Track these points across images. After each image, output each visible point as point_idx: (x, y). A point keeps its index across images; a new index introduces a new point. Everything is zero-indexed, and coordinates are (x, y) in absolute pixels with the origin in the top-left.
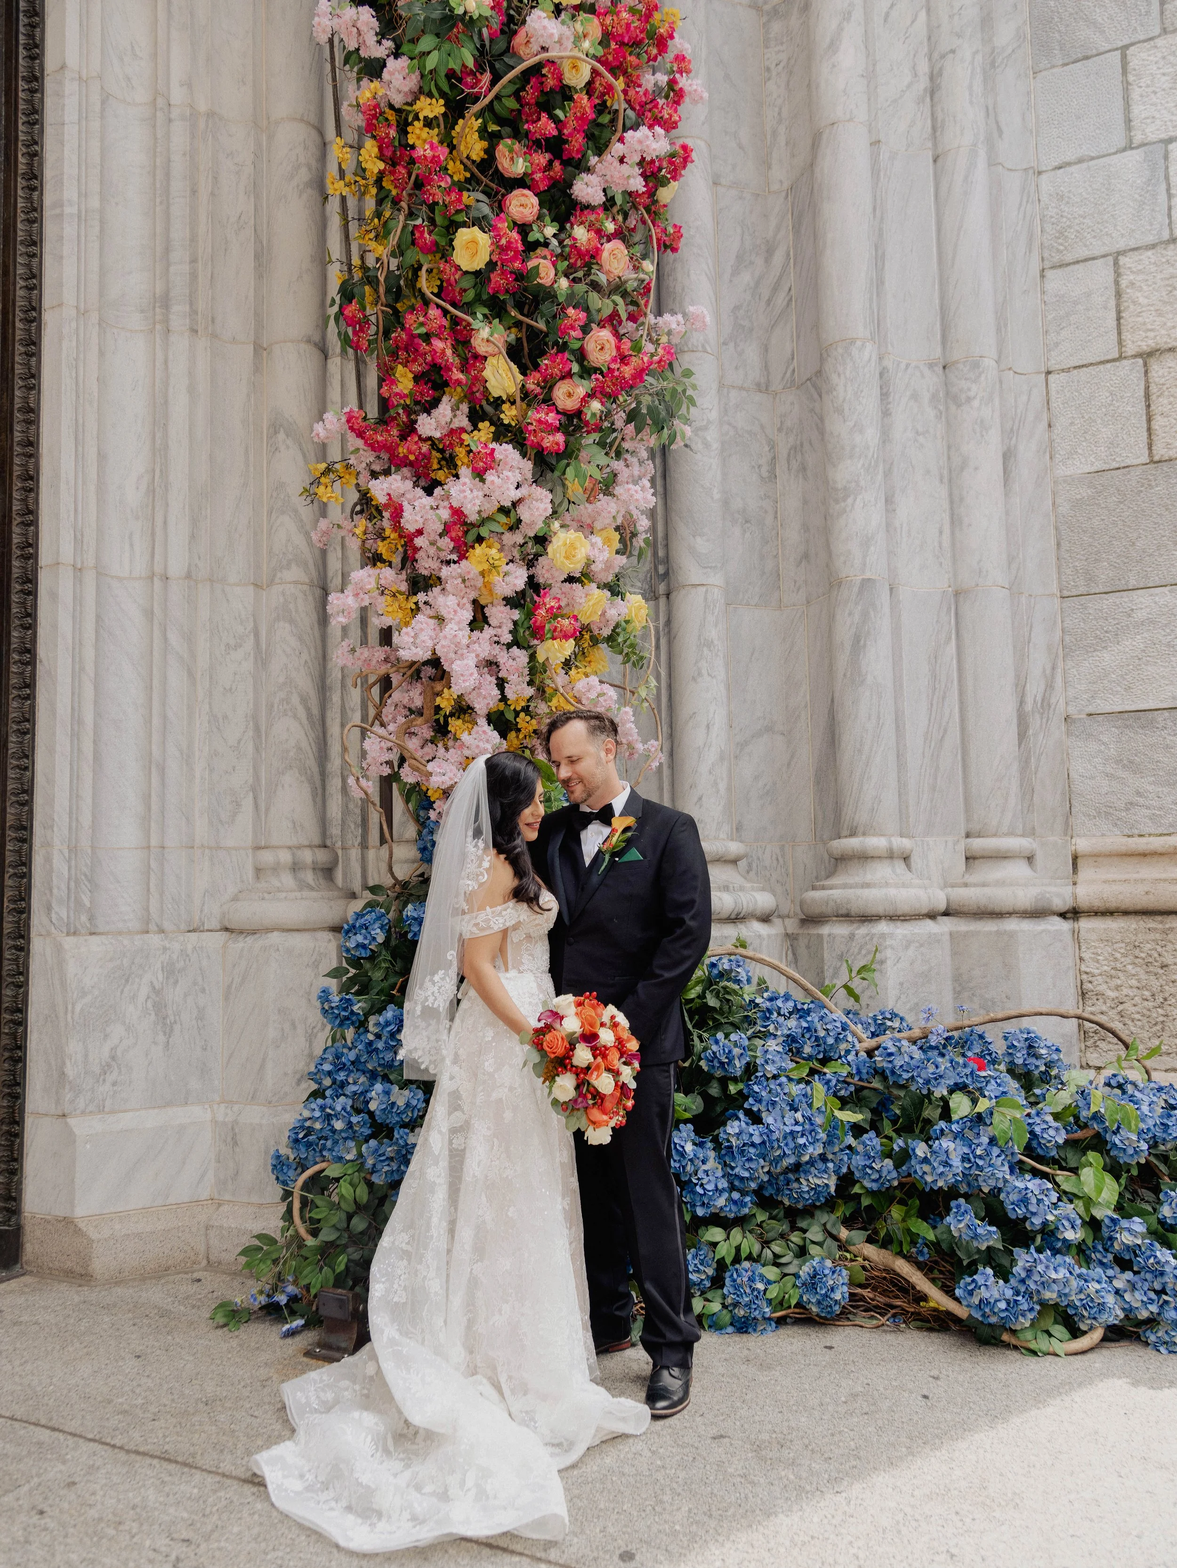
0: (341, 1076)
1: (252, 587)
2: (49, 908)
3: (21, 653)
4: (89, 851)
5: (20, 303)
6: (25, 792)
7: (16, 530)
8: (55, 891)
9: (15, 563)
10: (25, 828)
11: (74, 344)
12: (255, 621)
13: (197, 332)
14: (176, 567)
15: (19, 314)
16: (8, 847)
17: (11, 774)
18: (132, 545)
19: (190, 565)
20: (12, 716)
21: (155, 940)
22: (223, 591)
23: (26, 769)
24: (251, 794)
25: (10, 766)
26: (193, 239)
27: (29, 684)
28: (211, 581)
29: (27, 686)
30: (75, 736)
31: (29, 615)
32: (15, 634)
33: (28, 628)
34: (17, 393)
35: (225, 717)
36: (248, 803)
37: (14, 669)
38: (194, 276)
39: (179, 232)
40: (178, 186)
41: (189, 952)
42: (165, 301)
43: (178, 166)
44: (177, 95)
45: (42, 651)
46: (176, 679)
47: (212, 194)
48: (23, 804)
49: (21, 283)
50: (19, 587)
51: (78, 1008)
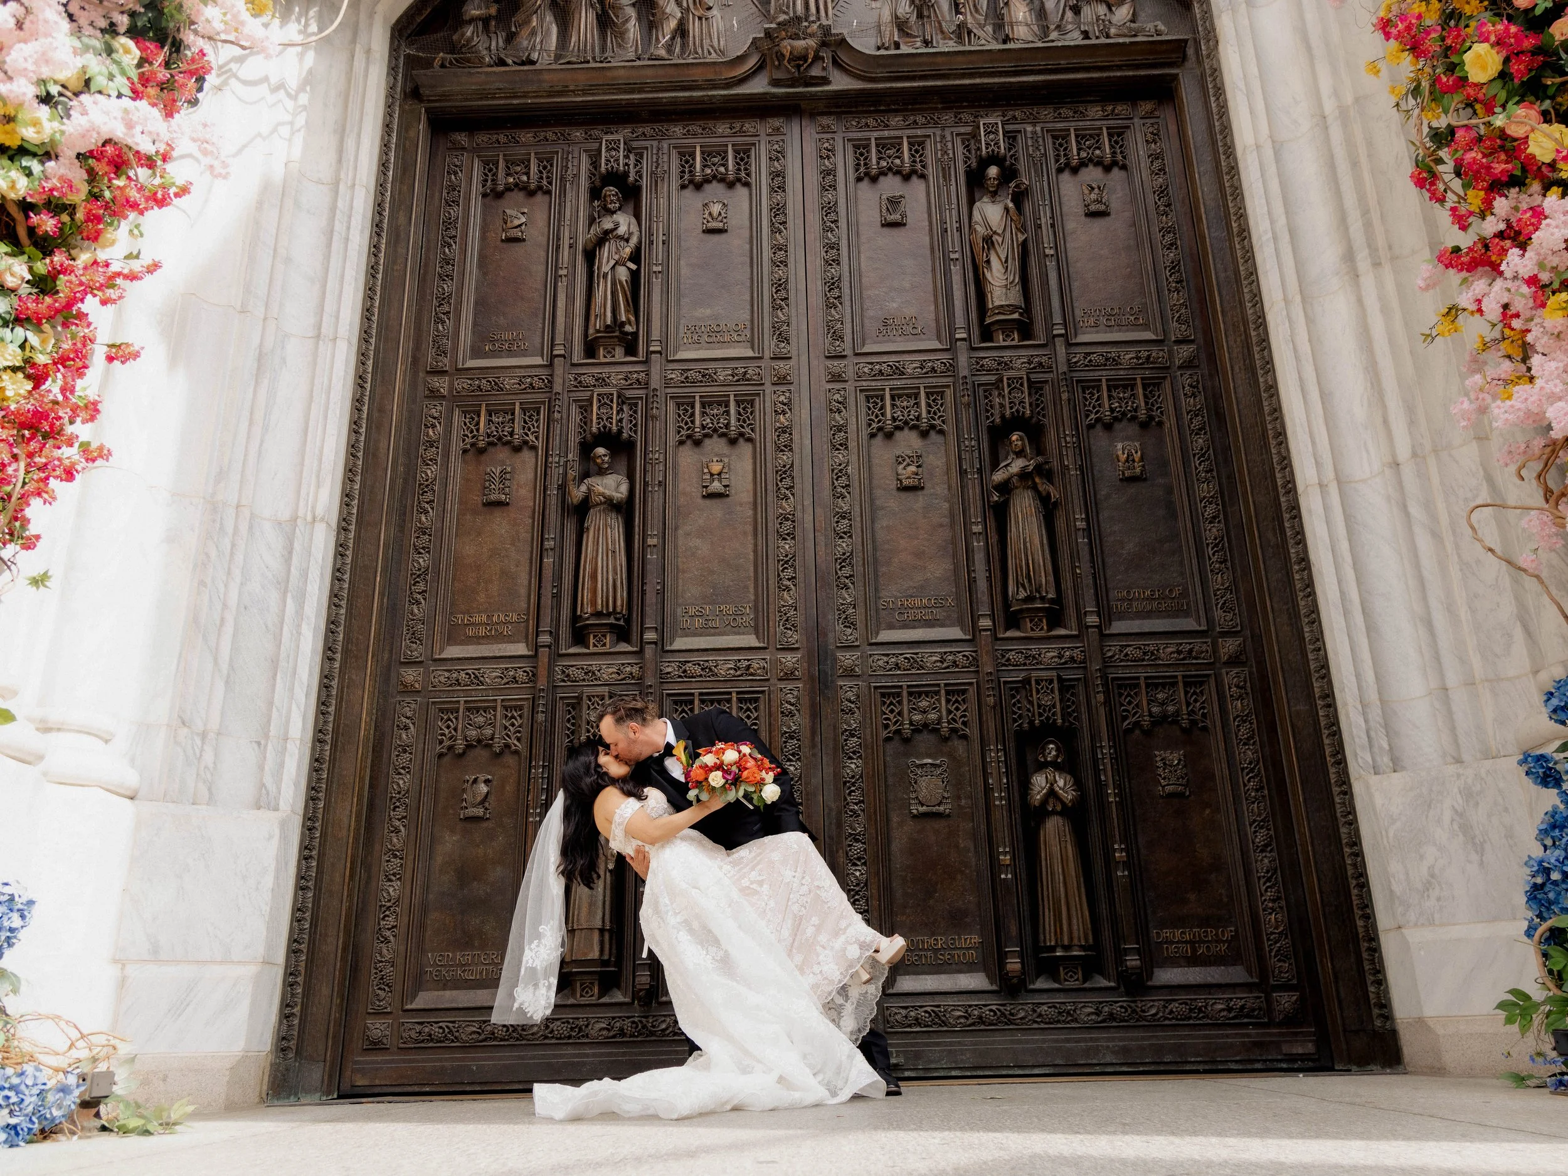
0: (1557, 833)
1: (1474, 444)
2: (1356, 755)
3: (1299, 563)
4: (1378, 703)
5: (1251, 318)
6: (1323, 667)
7: (1278, 475)
8: (1357, 740)
9: (1283, 499)
10: (1328, 696)
11: (1287, 324)
12: (1485, 470)
13: (1380, 264)
14: (1403, 452)
15: (1252, 326)
16: (1321, 714)
17: (1311, 656)
18: (1367, 451)
19: (1413, 447)
20: (1302, 612)
21: (1452, 769)
22: (1450, 455)
23: (1319, 649)
24: (1518, 623)
25: (1309, 651)
26: (1362, 198)
27: (1310, 584)
28: (1435, 451)
29: (1308, 586)
30: (1346, 613)
31: (1298, 533)
32: (1293, 551)
33: (1298, 544)
34: (1261, 380)
35: (1478, 562)
36: (1518, 633)
37: (1297, 577)
38: (1368, 225)
39: (1350, 200)
40: (1343, 167)
41: (1483, 775)
42: (1349, 257)
43: (1340, 153)
44: (1329, 107)
45: (1313, 557)
46: (1424, 543)
47: (1369, 156)
48: (1323, 678)
49: (1249, 305)
50: (1288, 516)
51: (1391, 834)
